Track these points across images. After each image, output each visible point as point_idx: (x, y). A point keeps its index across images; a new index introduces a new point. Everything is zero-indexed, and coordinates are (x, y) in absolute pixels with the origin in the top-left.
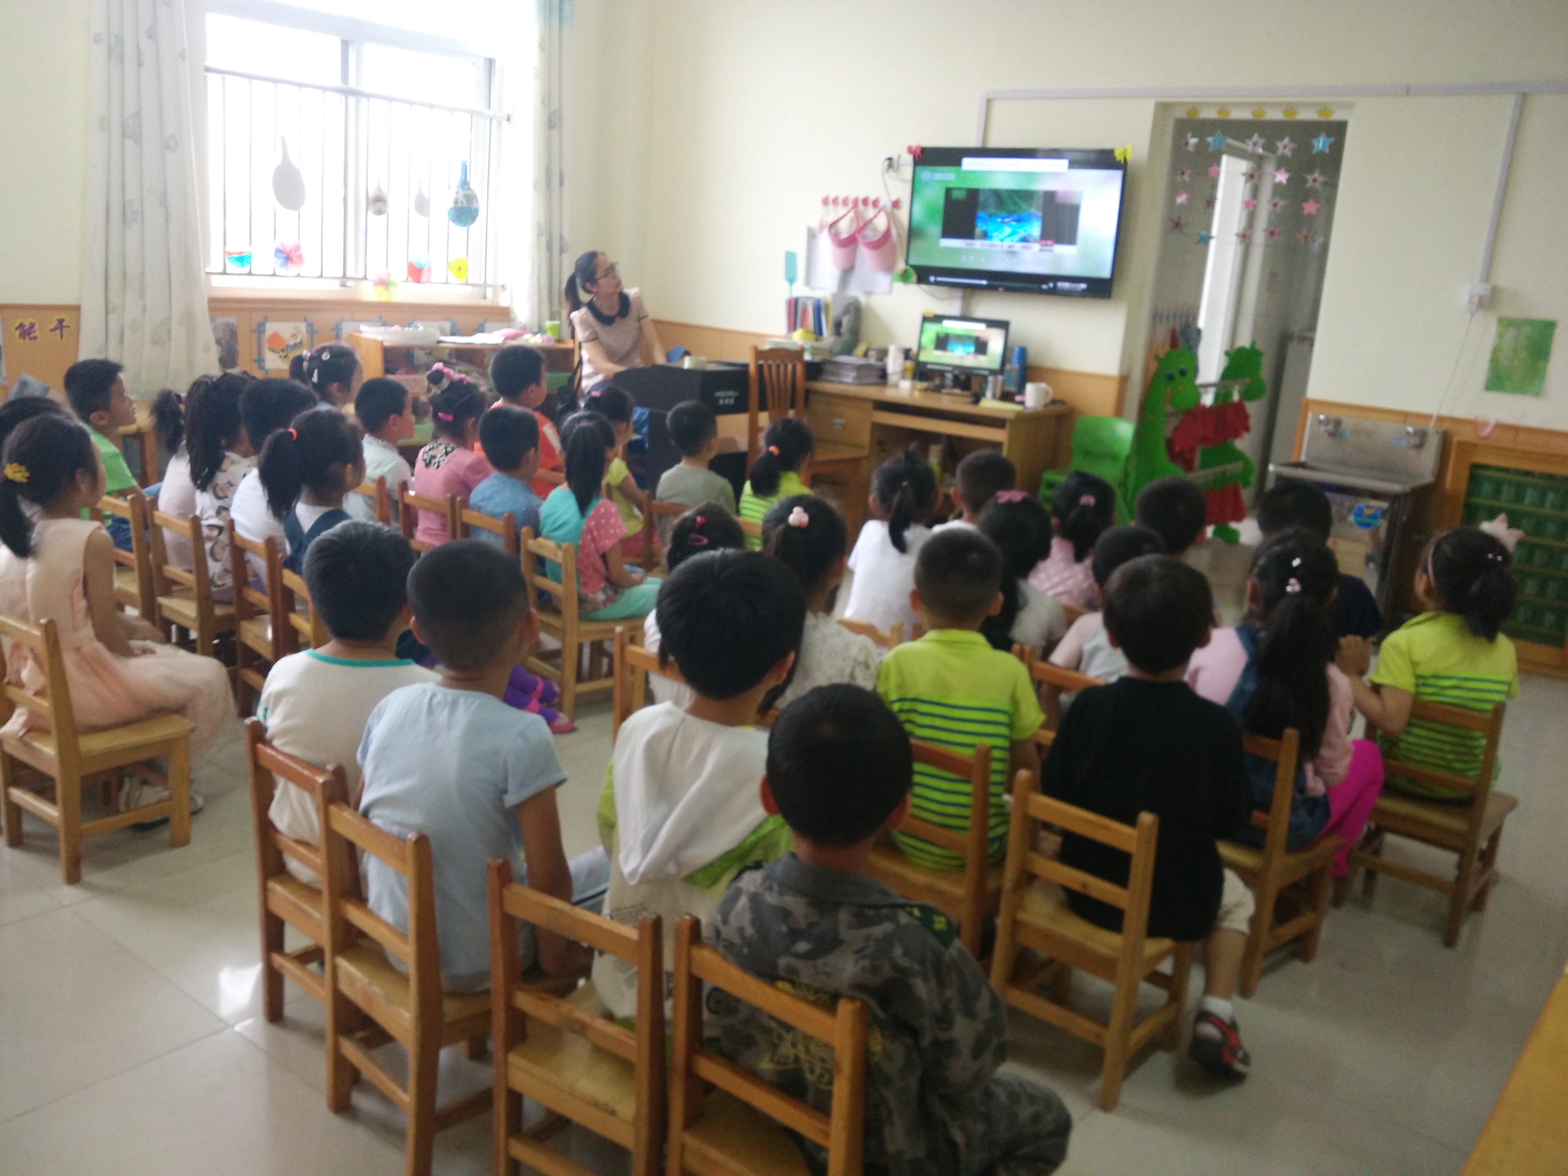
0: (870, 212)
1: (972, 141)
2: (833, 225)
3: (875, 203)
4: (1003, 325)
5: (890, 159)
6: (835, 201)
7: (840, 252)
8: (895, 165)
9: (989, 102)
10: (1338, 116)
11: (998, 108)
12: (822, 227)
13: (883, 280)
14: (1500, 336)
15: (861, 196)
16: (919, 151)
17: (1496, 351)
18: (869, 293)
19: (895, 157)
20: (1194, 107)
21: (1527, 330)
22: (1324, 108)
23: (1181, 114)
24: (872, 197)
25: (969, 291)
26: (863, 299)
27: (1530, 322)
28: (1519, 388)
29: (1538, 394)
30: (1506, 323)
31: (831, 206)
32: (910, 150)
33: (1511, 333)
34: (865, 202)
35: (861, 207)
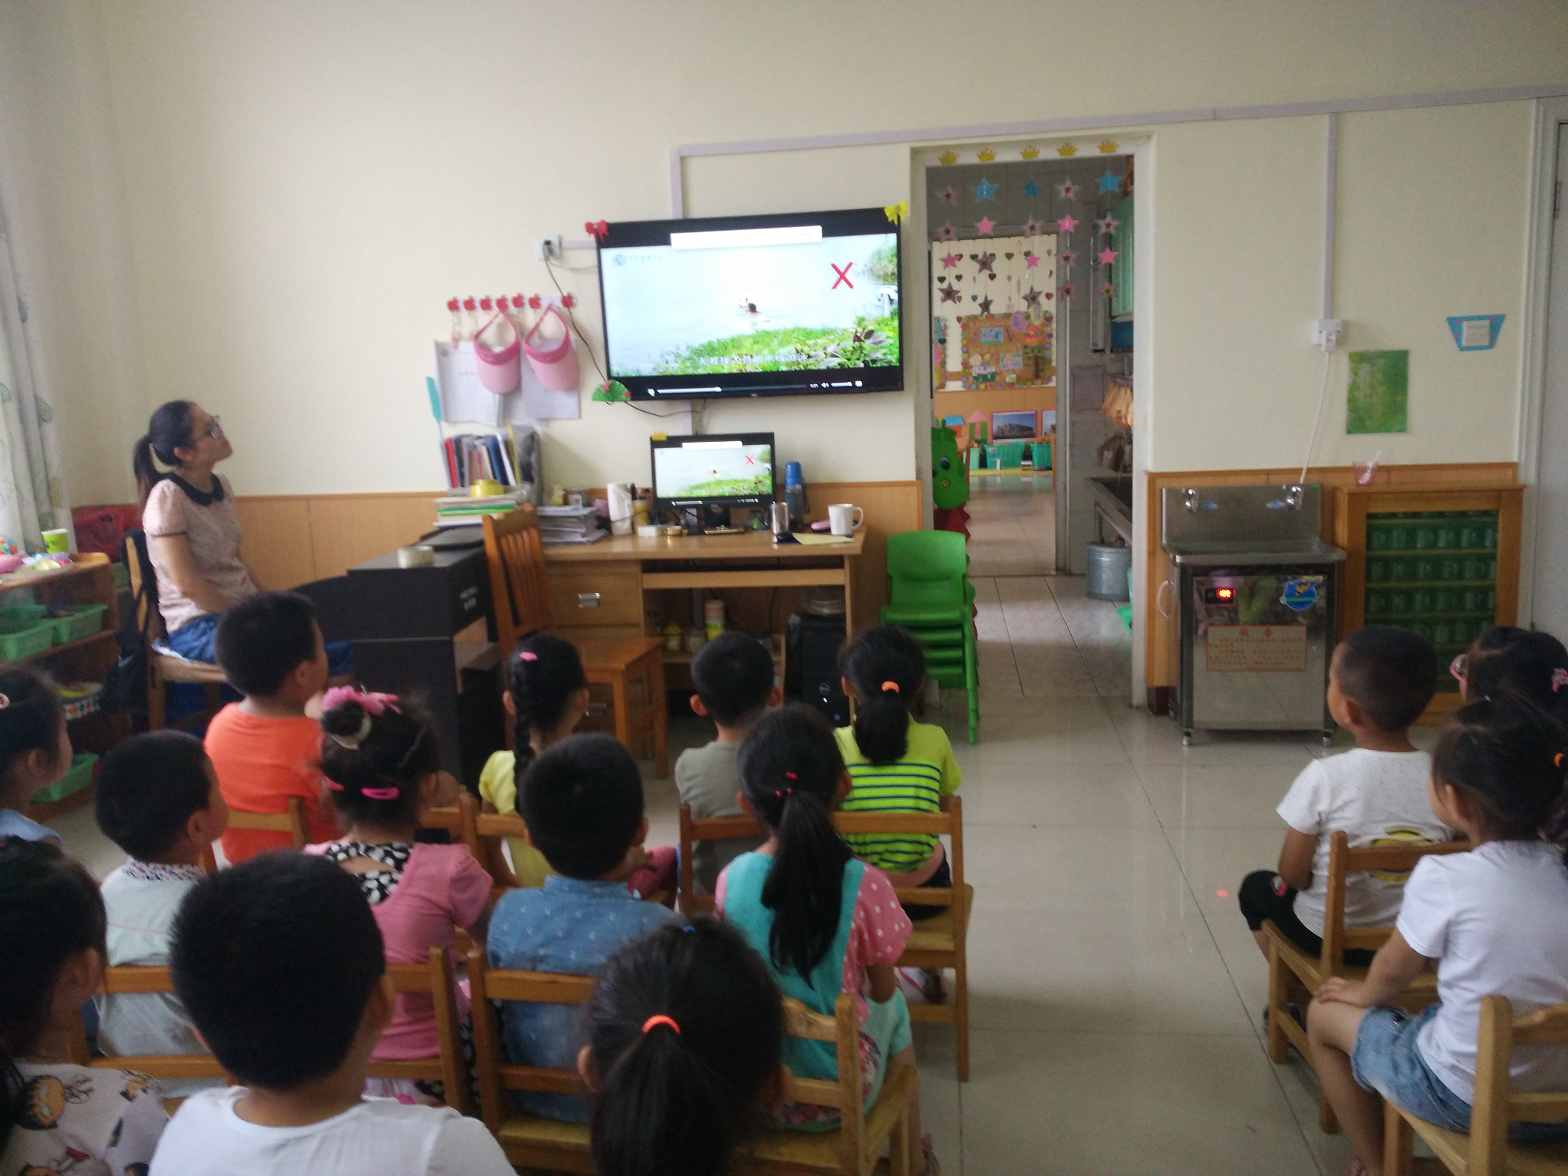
0: (530, 317)
1: (668, 212)
2: (477, 336)
3: (535, 303)
4: (766, 438)
5: (548, 243)
6: (470, 305)
7: (495, 371)
8: (557, 250)
9: (683, 159)
10: (1123, 150)
11: (695, 167)
12: (456, 340)
13: (566, 401)
14: (1355, 372)
15: (510, 295)
16: (604, 229)
17: (1353, 388)
18: (545, 421)
19: (555, 241)
20: (948, 153)
21: (1381, 362)
22: (1106, 143)
23: (935, 161)
24: (528, 295)
25: (700, 402)
26: (539, 429)
27: (1385, 355)
28: (1383, 427)
29: (1402, 430)
30: (1359, 359)
31: (464, 312)
32: (590, 228)
33: (1365, 368)
34: (518, 302)
35: (512, 308)
